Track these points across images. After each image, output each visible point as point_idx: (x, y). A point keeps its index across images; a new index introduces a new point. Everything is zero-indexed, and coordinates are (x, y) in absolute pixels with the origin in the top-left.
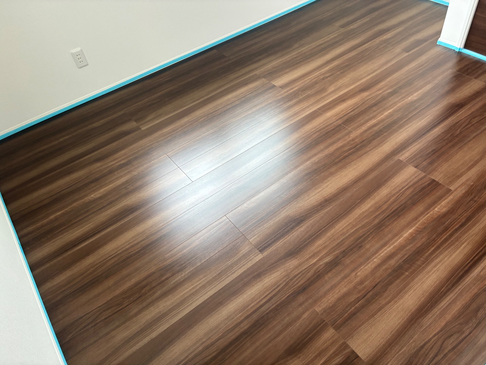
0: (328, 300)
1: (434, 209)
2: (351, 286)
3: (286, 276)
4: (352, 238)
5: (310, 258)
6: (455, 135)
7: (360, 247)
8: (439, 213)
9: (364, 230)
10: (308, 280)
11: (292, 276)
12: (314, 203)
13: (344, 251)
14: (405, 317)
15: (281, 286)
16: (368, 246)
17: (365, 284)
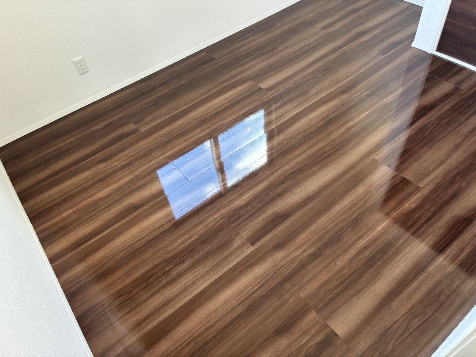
0: (311, 287)
1: (404, 205)
2: (330, 274)
3: (275, 266)
4: (332, 232)
5: (295, 250)
6: (426, 135)
7: (339, 240)
8: (408, 209)
9: (343, 224)
10: (294, 269)
11: (279, 266)
12: (298, 200)
13: (325, 244)
14: (377, 301)
15: (270, 275)
16: (345, 239)
17: (343, 272)
